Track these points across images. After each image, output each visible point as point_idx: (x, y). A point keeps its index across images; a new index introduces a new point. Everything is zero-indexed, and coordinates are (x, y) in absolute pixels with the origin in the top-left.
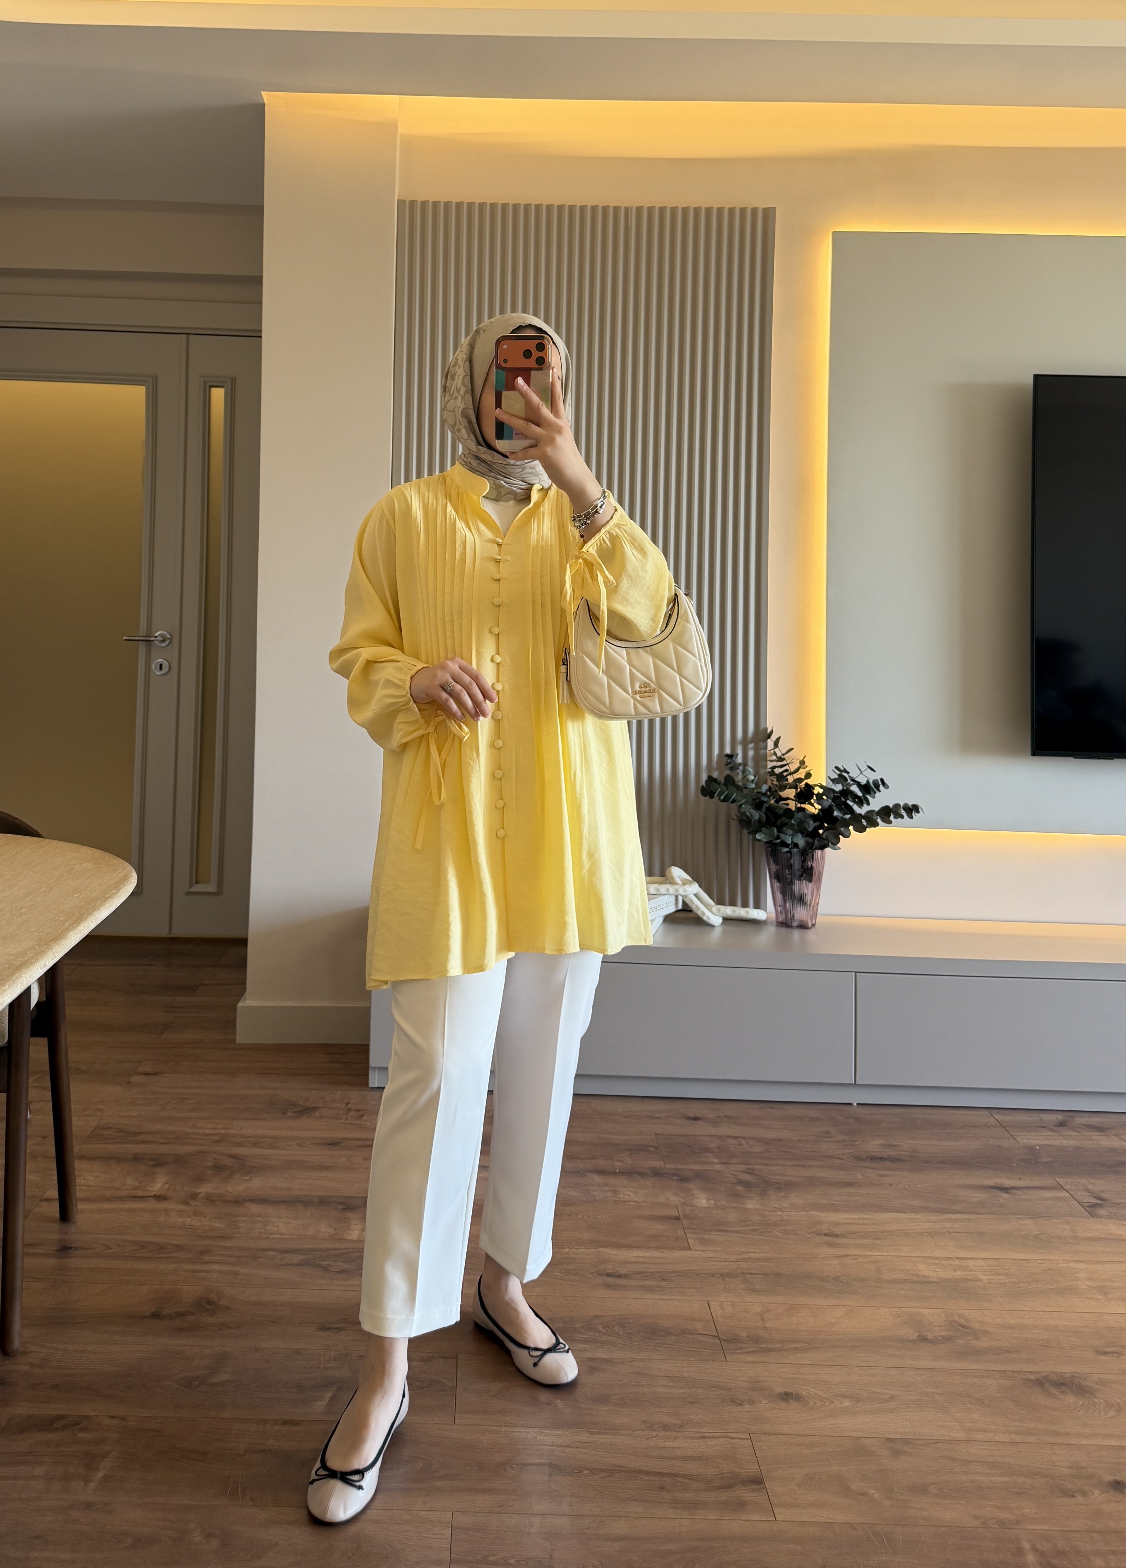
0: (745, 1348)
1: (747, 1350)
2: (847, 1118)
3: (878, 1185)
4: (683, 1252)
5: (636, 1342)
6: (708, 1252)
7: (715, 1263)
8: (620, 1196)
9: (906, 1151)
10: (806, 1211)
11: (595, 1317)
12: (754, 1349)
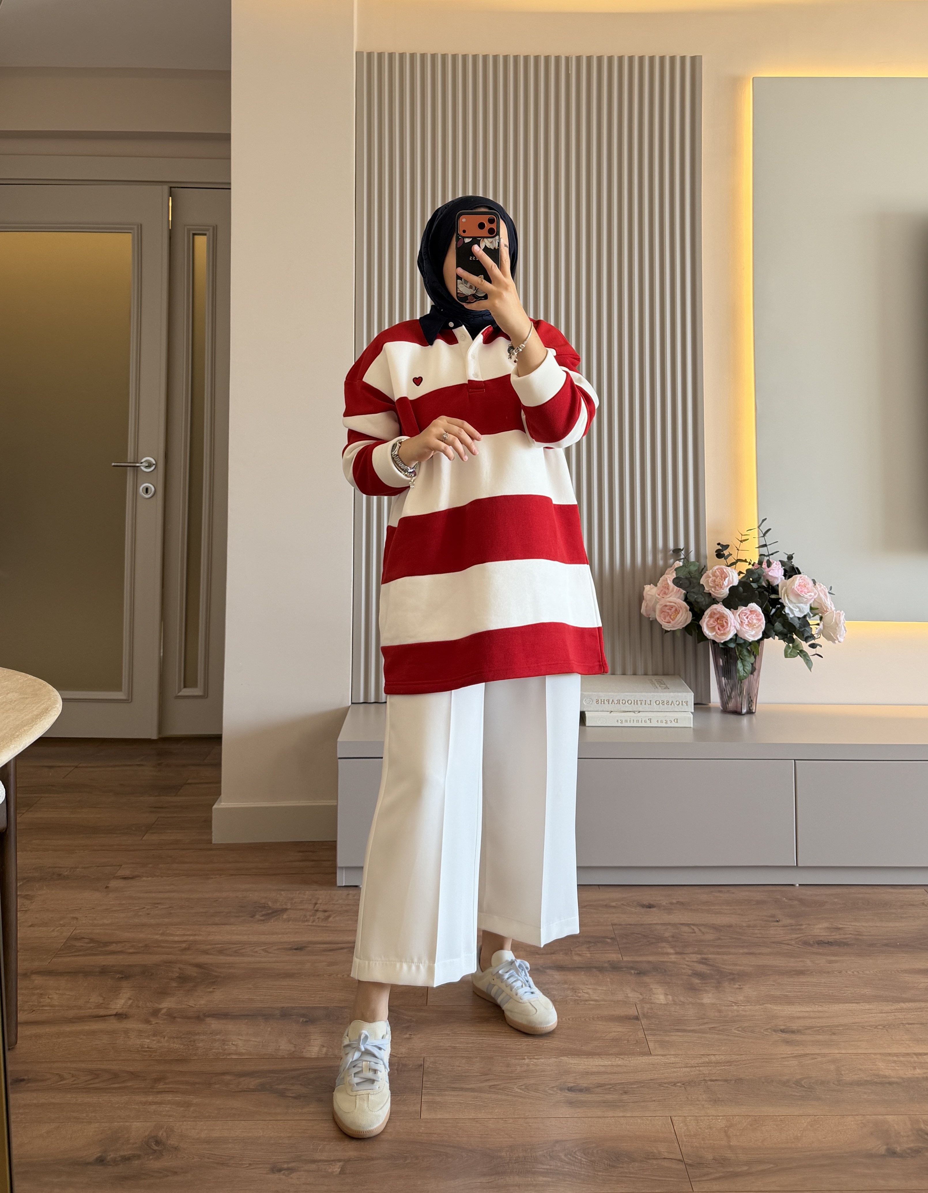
0: (711, 1173)
1: (713, 1176)
2: (790, 899)
3: (828, 972)
4: (644, 1058)
5: (600, 1171)
6: (667, 1057)
7: (675, 1070)
8: (579, 994)
9: (851, 934)
10: (761, 1005)
11: (557, 1142)
12: (721, 1174)
